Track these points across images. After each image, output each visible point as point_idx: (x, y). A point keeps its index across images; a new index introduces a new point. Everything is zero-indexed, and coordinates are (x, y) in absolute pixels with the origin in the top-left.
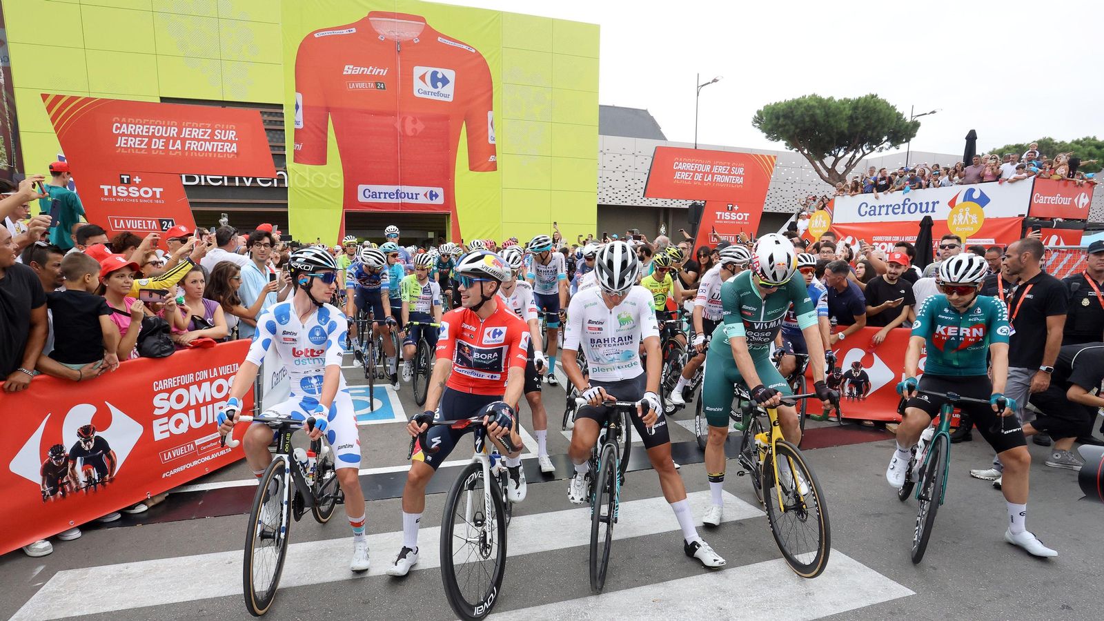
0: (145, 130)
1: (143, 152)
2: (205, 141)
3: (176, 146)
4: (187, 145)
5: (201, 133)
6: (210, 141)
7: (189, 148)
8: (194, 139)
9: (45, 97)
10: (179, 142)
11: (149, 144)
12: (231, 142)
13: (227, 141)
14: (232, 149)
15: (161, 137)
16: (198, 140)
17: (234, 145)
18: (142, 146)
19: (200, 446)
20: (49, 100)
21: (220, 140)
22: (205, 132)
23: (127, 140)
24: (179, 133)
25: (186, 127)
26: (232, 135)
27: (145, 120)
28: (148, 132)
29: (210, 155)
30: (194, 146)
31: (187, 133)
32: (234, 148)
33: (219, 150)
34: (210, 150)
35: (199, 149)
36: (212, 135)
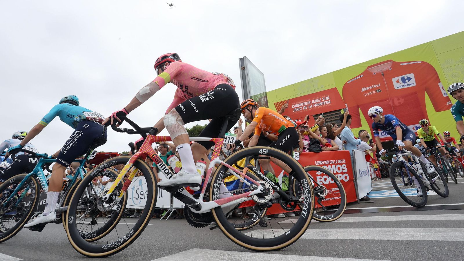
0: (301, 105)
1: (301, 112)
2: (319, 102)
3: (311, 107)
4: (314, 105)
5: (318, 100)
6: (321, 102)
7: (315, 106)
8: (316, 103)
9: (275, 104)
10: (311, 105)
11: (302, 109)
12: (328, 100)
13: (327, 100)
14: (329, 103)
15: (306, 105)
16: (317, 103)
17: (329, 101)
18: (301, 110)
19: (334, 191)
20: (276, 104)
21: (325, 101)
22: (319, 100)
23: (296, 109)
24: (311, 102)
25: (313, 100)
26: (328, 98)
27: (301, 102)
28: (302, 105)
29: (322, 106)
30: (316, 105)
31: (314, 101)
32: (329, 102)
33: (324, 104)
34: (321, 105)
35: (318, 106)
36: (321, 100)
